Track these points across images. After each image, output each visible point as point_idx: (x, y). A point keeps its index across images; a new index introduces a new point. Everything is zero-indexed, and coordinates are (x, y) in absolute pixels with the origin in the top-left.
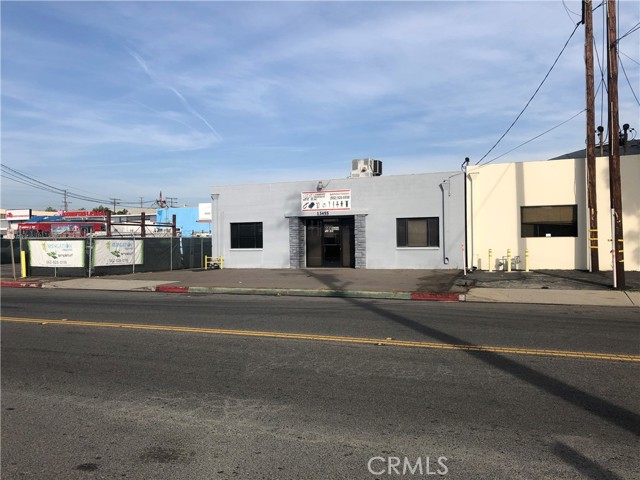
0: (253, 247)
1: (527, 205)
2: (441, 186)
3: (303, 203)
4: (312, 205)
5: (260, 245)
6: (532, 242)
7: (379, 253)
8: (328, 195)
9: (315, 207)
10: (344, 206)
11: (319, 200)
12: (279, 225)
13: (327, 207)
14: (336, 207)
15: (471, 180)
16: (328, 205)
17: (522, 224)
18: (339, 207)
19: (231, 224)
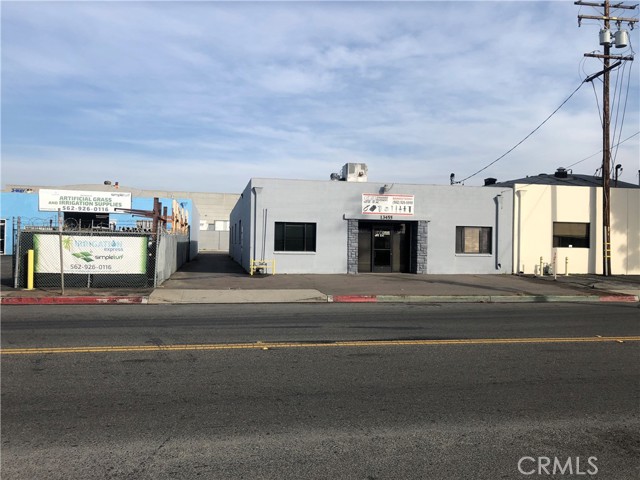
0: (303, 250)
1: (558, 220)
2: (496, 200)
3: (364, 205)
4: (374, 208)
5: (313, 248)
6: (561, 251)
7: (439, 258)
8: (390, 199)
9: (376, 211)
10: (407, 211)
11: (381, 203)
12: (339, 228)
13: (390, 211)
14: (398, 212)
15: (519, 196)
16: (391, 208)
17: (554, 236)
18: (402, 211)
19: (276, 223)
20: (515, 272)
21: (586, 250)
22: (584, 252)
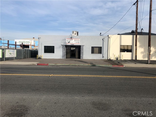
0: (51, 53)
1: (122, 45)
2: (103, 39)
3: (67, 41)
4: (69, 42)
5: (54, 52)
6: (122, 53)
7: (87, 55)
8: (73, 40)
9: (70, 43)
10: (78, 43)
11: (71, 41)
12: (60, 47)
13: (73, 43)
14: (76, 43)
15: (110, 38)
16: (74, 42)
17: (120, 49)
18: (77, 43)
19: (44, 46)
20: (108, 59)
21: (131, 53)
22: (130, 53)
